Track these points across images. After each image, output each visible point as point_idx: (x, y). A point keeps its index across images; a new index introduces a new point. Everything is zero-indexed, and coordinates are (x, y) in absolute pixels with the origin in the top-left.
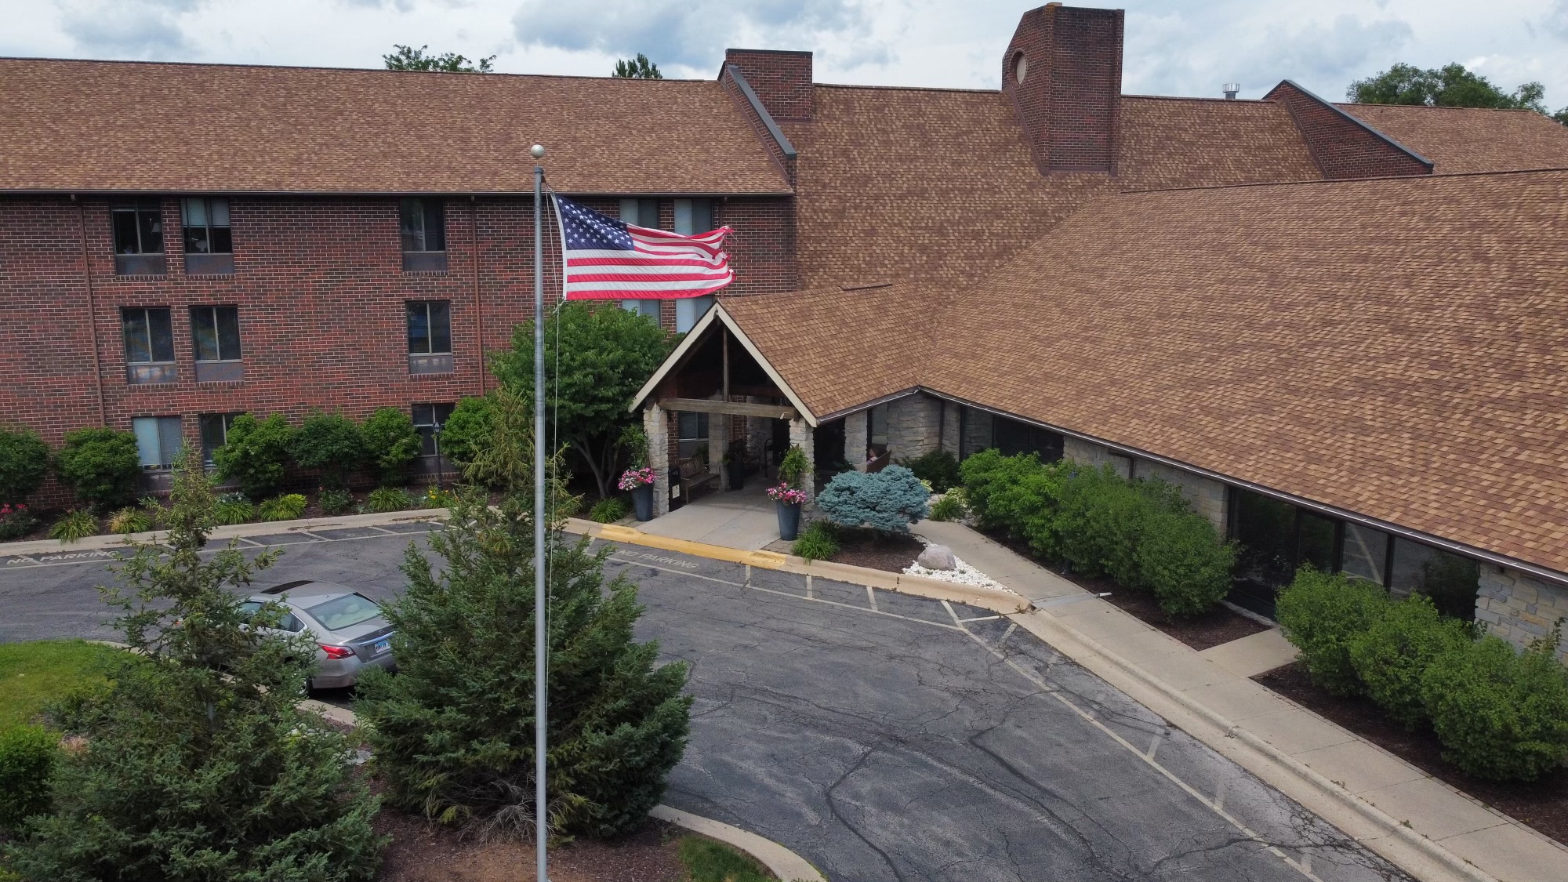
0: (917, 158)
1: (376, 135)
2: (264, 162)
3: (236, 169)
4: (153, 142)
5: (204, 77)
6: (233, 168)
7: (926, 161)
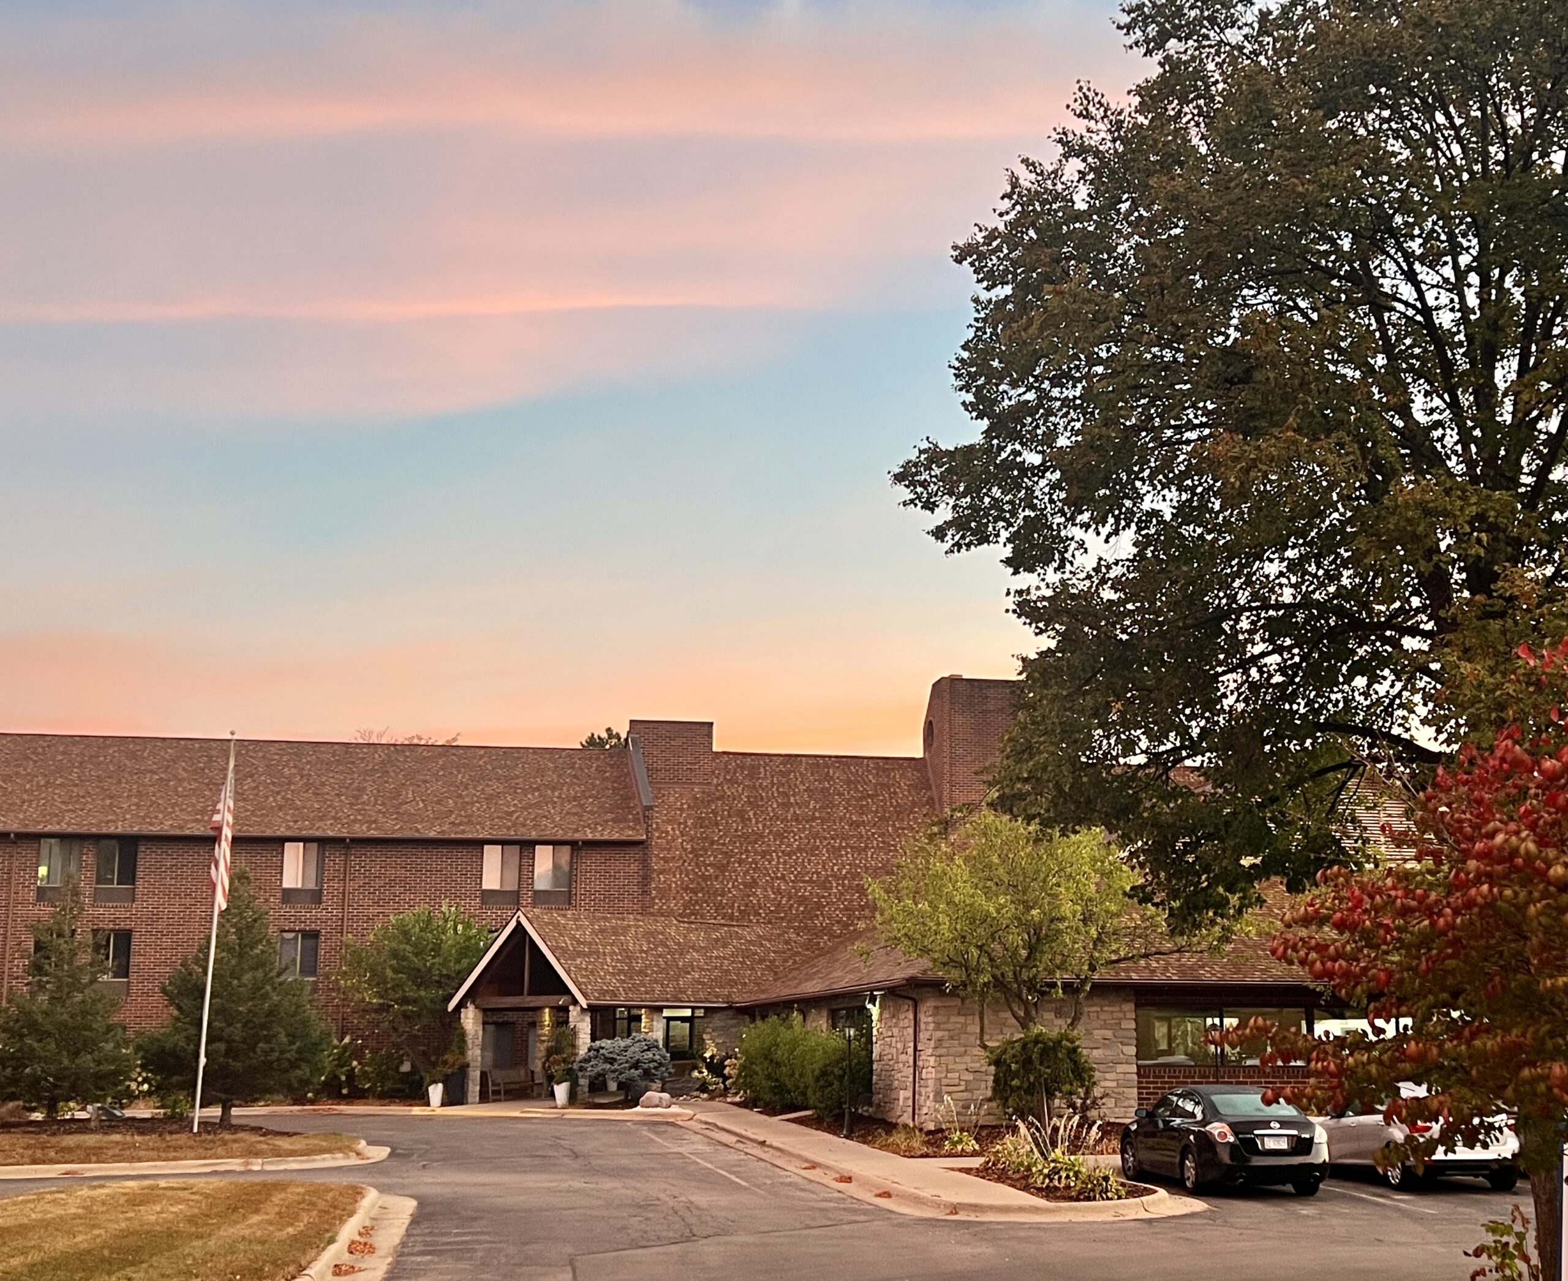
0: (814, 819)
1: (278, 793)
2: (174, 812)
3: (149, 817)
4: (83, 797)
5: (138, 748)
6: (146, 816)
7: (824, 821)
